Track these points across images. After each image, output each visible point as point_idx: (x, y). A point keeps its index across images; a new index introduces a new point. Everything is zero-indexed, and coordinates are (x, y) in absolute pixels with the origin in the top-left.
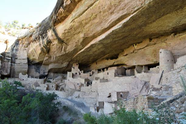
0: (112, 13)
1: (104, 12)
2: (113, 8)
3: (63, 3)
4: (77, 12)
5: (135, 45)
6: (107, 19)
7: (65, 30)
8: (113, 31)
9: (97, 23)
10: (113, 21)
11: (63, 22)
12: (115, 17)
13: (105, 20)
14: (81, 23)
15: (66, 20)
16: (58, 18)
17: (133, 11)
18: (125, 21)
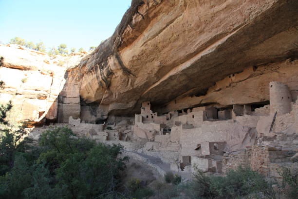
0: (201, 32)
1: (190, 31)
2: (203, 26)
3: (131, 20)
4: (151, 31)
5: (232, 75)
6: (193, 41)
7: (133, 57)
8: (202, 57)
9: (180, 46)
10: (202, 43)
11: (130, 46)
12: (206, 37)
13: (191, 42)
14: (156, 46)
15: (136, 42)
16: (124, 40)
17: (232, 30)
18: (219, 43)
